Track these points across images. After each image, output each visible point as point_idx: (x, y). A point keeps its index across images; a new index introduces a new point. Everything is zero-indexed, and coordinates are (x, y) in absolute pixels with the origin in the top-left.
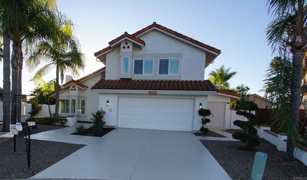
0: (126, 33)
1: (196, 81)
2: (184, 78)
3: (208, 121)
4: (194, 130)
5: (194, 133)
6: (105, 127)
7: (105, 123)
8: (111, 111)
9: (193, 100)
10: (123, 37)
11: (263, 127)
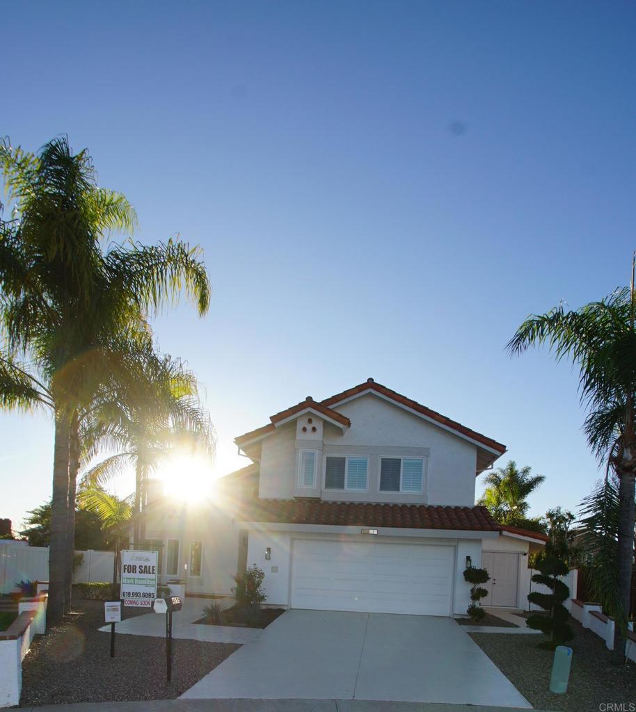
0: (309, 399)
1: (457, 508)
2: (433, 501)
3: (483, 593)
4: (456, 612)
5: (455, 619)
6: (264, 607)
7: (263, 597)
8: (277, 572)
9: (452, 548)
10: (304, 408)
11: (587, 606)
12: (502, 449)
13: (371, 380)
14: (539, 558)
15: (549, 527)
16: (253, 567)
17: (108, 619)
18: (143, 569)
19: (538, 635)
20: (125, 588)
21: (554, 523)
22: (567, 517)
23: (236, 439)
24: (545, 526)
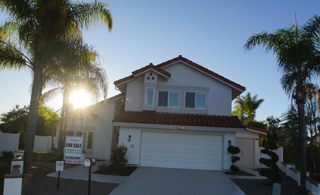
0: (151, 64)
1: (223, 117)
2: (212, 112)
3: (238, 159)
4: (225, 168)
5: (224, 172)
6: (127, 166)
7: (127, 161)
8: (134, 147)
9: (222, 136)
10: (149, 68)
11: (288, 165)
12: (244, 89)
13: (180, 56)
14: (264, 141)
15: (268, 126)
16: (122, 145)
17: (57, 170)
18: (75, 145)
19: (265, 180)
20: (66, 155)
21: (270, 124)
22: (277, 121)
23: (114, 82)
24: (266, 125)
